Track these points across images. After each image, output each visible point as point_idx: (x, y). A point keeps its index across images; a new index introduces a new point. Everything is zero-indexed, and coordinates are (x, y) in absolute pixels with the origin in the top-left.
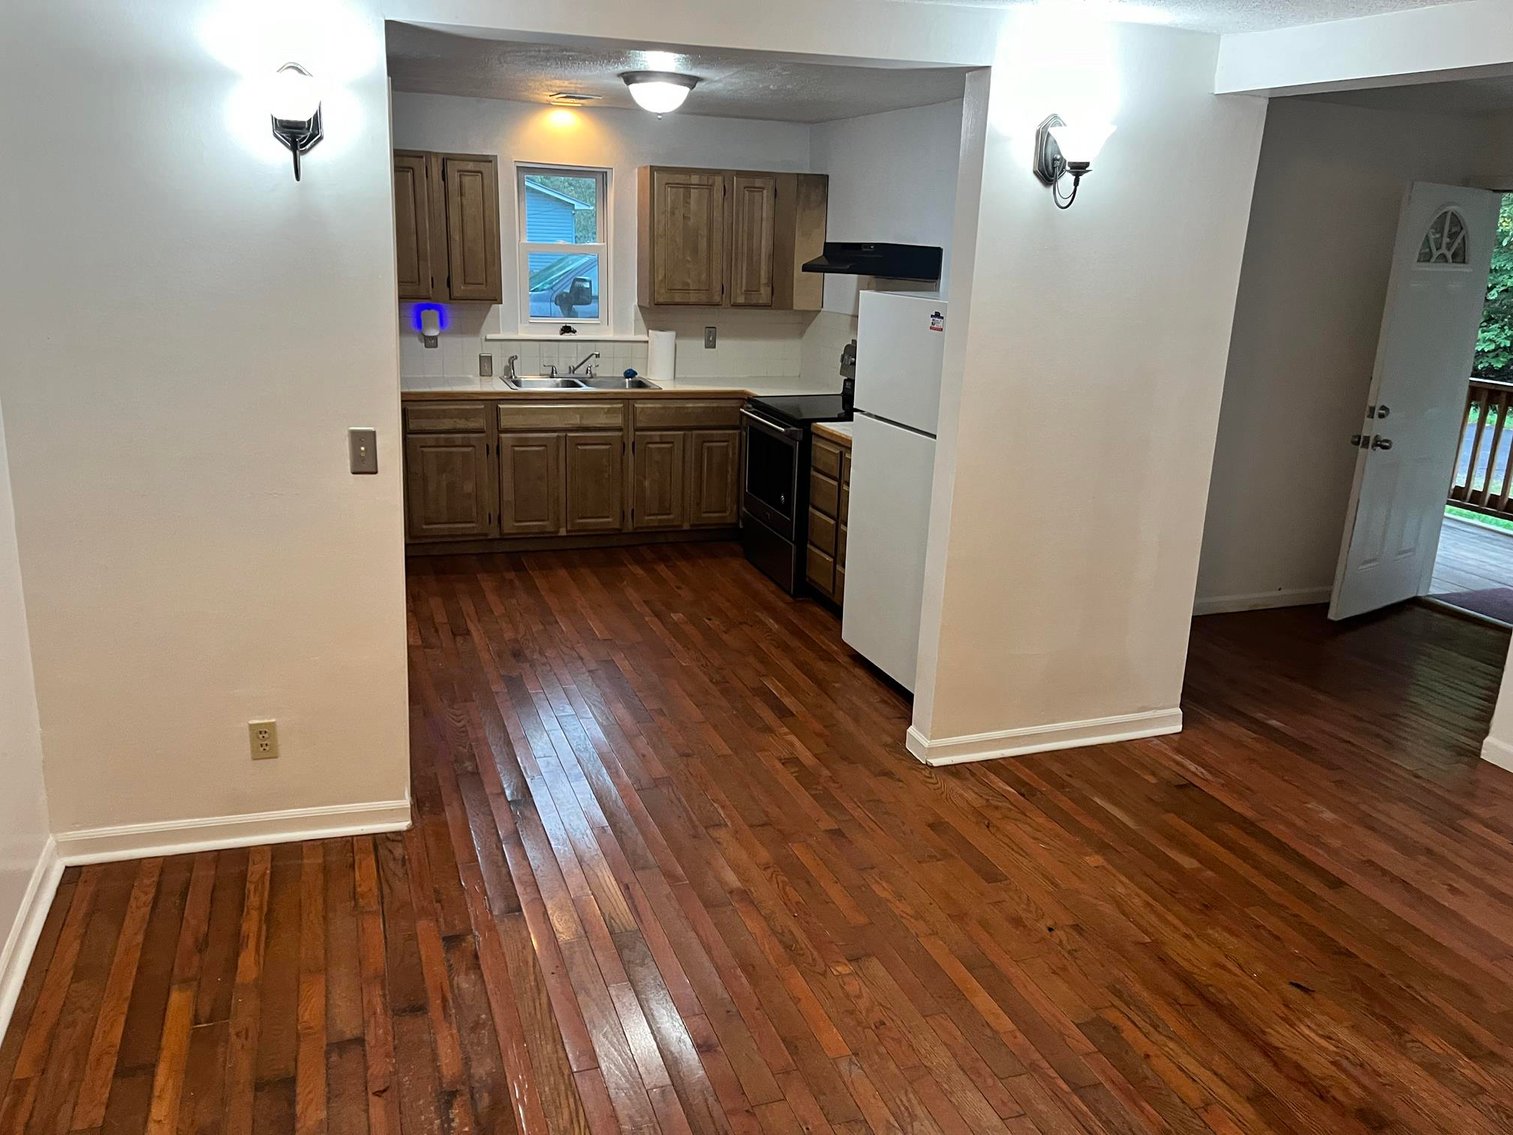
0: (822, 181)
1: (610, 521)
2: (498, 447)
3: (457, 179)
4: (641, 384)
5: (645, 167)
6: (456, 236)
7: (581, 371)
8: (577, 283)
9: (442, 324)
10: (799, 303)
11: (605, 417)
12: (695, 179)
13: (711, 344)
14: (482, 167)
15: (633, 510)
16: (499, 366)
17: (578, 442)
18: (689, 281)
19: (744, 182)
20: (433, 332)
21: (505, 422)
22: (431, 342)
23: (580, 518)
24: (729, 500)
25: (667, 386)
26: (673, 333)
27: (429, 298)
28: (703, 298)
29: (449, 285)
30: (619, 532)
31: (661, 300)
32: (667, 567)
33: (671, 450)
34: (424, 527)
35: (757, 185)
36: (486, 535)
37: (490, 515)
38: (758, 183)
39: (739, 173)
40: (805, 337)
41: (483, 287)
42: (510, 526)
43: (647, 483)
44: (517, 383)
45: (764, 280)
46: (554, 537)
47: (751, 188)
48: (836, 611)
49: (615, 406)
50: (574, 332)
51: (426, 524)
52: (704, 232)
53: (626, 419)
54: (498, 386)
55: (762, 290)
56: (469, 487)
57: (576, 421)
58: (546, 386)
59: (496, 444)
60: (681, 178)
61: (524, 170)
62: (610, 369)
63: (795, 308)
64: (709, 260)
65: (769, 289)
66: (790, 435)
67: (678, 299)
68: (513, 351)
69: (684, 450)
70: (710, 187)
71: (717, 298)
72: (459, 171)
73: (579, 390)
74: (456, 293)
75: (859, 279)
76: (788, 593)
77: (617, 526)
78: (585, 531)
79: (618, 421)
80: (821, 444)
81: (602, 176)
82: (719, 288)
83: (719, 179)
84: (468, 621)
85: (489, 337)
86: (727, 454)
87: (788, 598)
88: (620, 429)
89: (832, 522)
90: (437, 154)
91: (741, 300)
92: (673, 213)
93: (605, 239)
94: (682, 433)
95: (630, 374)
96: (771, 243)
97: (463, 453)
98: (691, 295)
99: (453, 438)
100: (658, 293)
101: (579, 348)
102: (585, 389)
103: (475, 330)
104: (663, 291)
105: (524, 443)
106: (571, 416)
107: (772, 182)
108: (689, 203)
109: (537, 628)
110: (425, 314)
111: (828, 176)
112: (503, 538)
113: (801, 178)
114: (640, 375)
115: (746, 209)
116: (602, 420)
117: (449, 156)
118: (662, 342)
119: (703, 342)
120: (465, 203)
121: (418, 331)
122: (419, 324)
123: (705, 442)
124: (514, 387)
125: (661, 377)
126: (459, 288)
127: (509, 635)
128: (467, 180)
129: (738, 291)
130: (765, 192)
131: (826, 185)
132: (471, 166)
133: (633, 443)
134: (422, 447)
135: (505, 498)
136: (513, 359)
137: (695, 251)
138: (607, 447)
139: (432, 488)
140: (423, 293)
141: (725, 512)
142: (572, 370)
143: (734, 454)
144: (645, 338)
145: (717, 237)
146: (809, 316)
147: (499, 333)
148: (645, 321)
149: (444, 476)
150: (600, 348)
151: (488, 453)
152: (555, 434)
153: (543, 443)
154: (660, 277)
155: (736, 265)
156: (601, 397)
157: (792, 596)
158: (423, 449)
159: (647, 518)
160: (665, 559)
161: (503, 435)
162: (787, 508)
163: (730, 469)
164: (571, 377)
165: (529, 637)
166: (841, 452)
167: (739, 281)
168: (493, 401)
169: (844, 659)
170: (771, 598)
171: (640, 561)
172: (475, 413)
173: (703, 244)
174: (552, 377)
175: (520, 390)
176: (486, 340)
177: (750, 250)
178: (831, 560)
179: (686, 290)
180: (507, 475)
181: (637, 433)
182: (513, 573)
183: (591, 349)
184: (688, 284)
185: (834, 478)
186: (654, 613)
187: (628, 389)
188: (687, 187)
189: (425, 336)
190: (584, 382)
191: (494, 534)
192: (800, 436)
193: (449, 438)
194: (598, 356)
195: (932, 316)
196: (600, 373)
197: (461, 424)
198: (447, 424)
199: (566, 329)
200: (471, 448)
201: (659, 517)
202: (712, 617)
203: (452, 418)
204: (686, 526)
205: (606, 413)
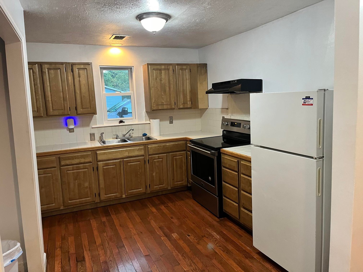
0: (205, 66)
1: (141, 190)
2: (97, 167)
3: (77, 72)
4: (149, 138)
5: (145, 65)
6: (78, 91)
7: (127, 136)
8: (124, 109)
9: (75, 124)
10: (201, 106)
11: (137, 152)
12: (163, 67)
13: (171, 122)
14: (87, 67)
15: (150, 185)
16: (97, 137)
17: (128, 162)
18: (163, 102)
19: (180, 67)
20: (72, 127)
21: (100, 158)
22: (71, 130)
23: (130, 190)
24: (184, 176)
25: (159, 138)
26: (159, 120)
27: (69, 115)
28: (169, 107)
29: (76, 109)
30: (145, 193)
31: (154, 109)
32: (165, 207)
33: (162, 161)
34: (69, 202)
35: (184, 68)
36: (94, 201)
37: (95, 194)
38: (184, 67)
39: (178, 64)
40: (202, 117)
41: (89, 109)
42: (103, 197)
43: (154, 174)
44: (104, 142)
45: (188, 100)
46: (121, 198)
47: (182, 69)
48: (249, 232)
49: (141, 147)
50: (124, 122)
51: (70, 200)
52: (167, 85)
53: (145, 152)
54: (97, 144)
55: (188, 103)
56: (86, 184)
57: (127, 154)
58: (115, 142)
59: (96, 167)
60: (159, 67)
61: (102, 68)
62: (137, 134)
63: (199, 108)
64: (170, 94)
65: (191, 103)
66: (212, 154)
67: (160, 108)
68: (102, 130)
69: (167, 160)
70: (168, 69)
71: (173, 107)
72: (78, 69)
73: (127, 143)
74: (79, 112)
75: (223, 95)
76: (217, 217)
77: (144, 191)
78: (132, 195)
79: (142, 153)
80: (226, 157)
81: (130, 69)
82: (174, 103)
83: (171, 68)
84: (85, 251)
85: (93, 127)
86: (182, 160)
87: (216, 219)
88: (143, 156)
89: (236, 189)
90: (69, 63)
91: (181, 107)
92: (156, 79)
93: (133, 90)
94: (166, 154)
95: (145, 135)
96: (190, 87)
97: (83, 171)
98: (165, 106)
99: (80, 166)
100: (153, 106)
101: (126, 127)
102: (129, 142)
103: (88, 125)
104: (155, 106)
105: (107, 165)
106: (125, 153)
107: (189, 67)
108: (162, 75)
109: (116, 251)
110: (68, 121)
111: (207, 64)
112: (101, 202)
113: (198, 65)
114: (148, 135)
115: (181, 76)
116: (136, 153)
117: (73, 64)
118: (155, 123)
119: (169, 122)
120: (80, 80)
121: (66, 127)
122: (66, 124)
123: (174, 157)
124: (102, 144)
125: (156, 136)
126: (80, 110)
127: (102, 258)
128: (81, 72)
129: (181, 104)
130: (187, 70)
131: (206, 67)
132: (82, 66)
133: (148, 160)
134: (67, 171)
135: (101, 186)
136: (102, 134)
137: (165, 91)
138: (139, 163)
139: (72, 186)
140: (66, 113)
141: (183, 181)
142: (124, 136)
143: (184, 160)
144: (149, 122)
145: (172, 86)
146: (204, 110)
147: (97, 125)
148: (148, 117)
149: (77, 181)
150: (133, 127)
151: (93, 170)
152: (119, 160)
153: (114, 164)
154: (153, 101)
155: (179, 95)
156: (135, 145)
157: (218, 218)
158: (68, 172)
159: (155, 187)
160: (163, 203)
161: (99, 163)
162: (212, 182)
163: (183, 165)
164: (124, 138)
165: (112, 259)
166: (238, 161)
167: (180, 101)
168: (94, 151)
169: (256, 256)
170: (210, 219)
171: (154, 205)
172: (87, 156)
173: (167, 89)
174: (117, 139)
175: (105, 145)
176: (92, 128)
177: (183, 90)
178: (237, 205)
179: (163, 104)
180: (101, 178)
181: (149, 156)
182: (105, 218)
183: (130, 127)
184: (163, 103)
185: (236, 171)
186: (165, 234)
187: (144, 141)
188: (160, 70)
189: (69, 129)
190: (128, 140)
191: (97, 200)
192: (217, 154)
193: (78, 166)
194: (133, 130)
195: (303, 99)
196: (134, 136)
197: (83, 160)
198: (76, 161)
199: (121, 122)
200: (87, 169)
201: (160, 186)
202: (190, 234)
203: (78, 159)
204: (169, 188)
205: (137, 151)
